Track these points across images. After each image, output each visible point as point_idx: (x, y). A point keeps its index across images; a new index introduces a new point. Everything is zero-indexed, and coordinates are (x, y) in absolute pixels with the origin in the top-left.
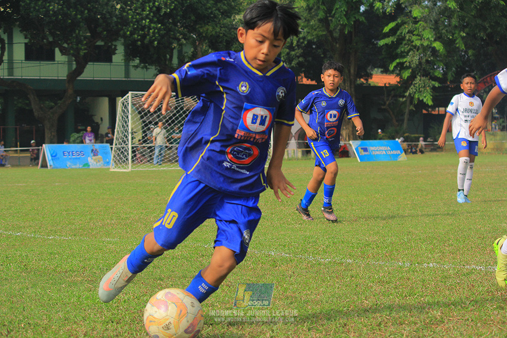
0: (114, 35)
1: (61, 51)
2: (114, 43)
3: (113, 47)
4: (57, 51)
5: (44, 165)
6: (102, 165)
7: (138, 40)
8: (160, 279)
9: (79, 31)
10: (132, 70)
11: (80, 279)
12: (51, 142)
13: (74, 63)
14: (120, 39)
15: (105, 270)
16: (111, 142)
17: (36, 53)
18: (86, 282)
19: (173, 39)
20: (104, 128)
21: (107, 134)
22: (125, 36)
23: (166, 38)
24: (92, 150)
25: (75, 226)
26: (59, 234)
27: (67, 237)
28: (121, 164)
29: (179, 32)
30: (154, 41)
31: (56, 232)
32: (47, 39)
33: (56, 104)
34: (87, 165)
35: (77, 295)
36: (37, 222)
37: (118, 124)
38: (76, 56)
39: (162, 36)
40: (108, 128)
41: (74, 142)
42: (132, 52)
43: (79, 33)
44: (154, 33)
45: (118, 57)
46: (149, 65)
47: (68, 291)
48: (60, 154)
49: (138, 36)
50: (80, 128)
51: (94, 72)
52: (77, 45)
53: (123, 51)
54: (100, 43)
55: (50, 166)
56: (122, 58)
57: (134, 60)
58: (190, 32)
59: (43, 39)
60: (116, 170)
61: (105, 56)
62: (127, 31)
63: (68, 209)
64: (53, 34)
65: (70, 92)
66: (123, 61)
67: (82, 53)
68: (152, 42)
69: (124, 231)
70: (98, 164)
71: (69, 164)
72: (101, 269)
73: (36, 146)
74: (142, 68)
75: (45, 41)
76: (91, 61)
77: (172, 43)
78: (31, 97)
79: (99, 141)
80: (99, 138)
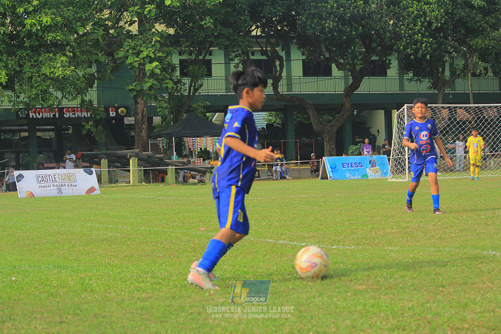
0: (388, 50)
1: (337, 67)
2: (388, 58)
3: (388, 61)
4: (334, 66)
5: (325, 177)
6: (380, 176)
7: (411, 54)
8: (443, 286)
9: (355, 47)
10: (406, 83)
11: (364, 287)
12: (331, 155)
13: (351, 77)
14: (393, 53)
15: (389, 278)
16: (388, 153)
17: (313, 69)
18: (371, 290)
19: (444, 52)
20: (381, 140)
21: (384, 146)
22: (398, 51)
23: (438, 52)
24: (370, 161)
25: (358, 235)
26: (342, 243)
27: (349, 247)
28: (398, 174)
29: (451, 45)
30: (426, 54)
31: (339, 242)
32: (324, 56)
33: (334, 118)
34: (365, 175)
35: (363, 303)
36: (320, 232)
37: (395, 136)
38: (353, 71)
39: (435, 50)
40: (385, 140)
41: (352, 154)
42: (406, 65)
43: (354, 48)
44: (426, 46)
45: (393, 71)
46: (422, 78)
47: (354, 300)
48: (339, 166)
49: (411, 50)
50: (357, 140)
51: (370, 86)
52: (353, 60)
53: (397, 65)
54: (375, 58)
55: (330, 177)
56: (397, 71)
57: (408, 74)
58: (460, 45)
59: (320, 55)
60: (394, 180)
61: (380, 70)
62: (401, 46)
63: (350, 219)
64: (328, 50)
65: (348, 105)
66: (397, 75)
67: (358, 68)
68: (424, 56)
69: (405, 240)
70: (376, 175)
71: (348, 175)
72: (384, 277)
73: (316, 158)
74: (416, 81)
75: (321, 57)
76: (366, 76)
77: (444, 57)
78: (310, 112)
79: (376, 153)
80: (376, 149)
